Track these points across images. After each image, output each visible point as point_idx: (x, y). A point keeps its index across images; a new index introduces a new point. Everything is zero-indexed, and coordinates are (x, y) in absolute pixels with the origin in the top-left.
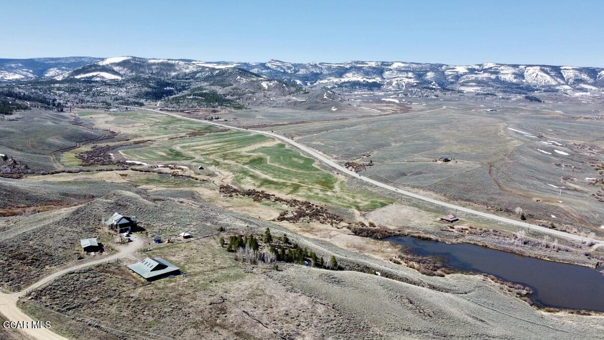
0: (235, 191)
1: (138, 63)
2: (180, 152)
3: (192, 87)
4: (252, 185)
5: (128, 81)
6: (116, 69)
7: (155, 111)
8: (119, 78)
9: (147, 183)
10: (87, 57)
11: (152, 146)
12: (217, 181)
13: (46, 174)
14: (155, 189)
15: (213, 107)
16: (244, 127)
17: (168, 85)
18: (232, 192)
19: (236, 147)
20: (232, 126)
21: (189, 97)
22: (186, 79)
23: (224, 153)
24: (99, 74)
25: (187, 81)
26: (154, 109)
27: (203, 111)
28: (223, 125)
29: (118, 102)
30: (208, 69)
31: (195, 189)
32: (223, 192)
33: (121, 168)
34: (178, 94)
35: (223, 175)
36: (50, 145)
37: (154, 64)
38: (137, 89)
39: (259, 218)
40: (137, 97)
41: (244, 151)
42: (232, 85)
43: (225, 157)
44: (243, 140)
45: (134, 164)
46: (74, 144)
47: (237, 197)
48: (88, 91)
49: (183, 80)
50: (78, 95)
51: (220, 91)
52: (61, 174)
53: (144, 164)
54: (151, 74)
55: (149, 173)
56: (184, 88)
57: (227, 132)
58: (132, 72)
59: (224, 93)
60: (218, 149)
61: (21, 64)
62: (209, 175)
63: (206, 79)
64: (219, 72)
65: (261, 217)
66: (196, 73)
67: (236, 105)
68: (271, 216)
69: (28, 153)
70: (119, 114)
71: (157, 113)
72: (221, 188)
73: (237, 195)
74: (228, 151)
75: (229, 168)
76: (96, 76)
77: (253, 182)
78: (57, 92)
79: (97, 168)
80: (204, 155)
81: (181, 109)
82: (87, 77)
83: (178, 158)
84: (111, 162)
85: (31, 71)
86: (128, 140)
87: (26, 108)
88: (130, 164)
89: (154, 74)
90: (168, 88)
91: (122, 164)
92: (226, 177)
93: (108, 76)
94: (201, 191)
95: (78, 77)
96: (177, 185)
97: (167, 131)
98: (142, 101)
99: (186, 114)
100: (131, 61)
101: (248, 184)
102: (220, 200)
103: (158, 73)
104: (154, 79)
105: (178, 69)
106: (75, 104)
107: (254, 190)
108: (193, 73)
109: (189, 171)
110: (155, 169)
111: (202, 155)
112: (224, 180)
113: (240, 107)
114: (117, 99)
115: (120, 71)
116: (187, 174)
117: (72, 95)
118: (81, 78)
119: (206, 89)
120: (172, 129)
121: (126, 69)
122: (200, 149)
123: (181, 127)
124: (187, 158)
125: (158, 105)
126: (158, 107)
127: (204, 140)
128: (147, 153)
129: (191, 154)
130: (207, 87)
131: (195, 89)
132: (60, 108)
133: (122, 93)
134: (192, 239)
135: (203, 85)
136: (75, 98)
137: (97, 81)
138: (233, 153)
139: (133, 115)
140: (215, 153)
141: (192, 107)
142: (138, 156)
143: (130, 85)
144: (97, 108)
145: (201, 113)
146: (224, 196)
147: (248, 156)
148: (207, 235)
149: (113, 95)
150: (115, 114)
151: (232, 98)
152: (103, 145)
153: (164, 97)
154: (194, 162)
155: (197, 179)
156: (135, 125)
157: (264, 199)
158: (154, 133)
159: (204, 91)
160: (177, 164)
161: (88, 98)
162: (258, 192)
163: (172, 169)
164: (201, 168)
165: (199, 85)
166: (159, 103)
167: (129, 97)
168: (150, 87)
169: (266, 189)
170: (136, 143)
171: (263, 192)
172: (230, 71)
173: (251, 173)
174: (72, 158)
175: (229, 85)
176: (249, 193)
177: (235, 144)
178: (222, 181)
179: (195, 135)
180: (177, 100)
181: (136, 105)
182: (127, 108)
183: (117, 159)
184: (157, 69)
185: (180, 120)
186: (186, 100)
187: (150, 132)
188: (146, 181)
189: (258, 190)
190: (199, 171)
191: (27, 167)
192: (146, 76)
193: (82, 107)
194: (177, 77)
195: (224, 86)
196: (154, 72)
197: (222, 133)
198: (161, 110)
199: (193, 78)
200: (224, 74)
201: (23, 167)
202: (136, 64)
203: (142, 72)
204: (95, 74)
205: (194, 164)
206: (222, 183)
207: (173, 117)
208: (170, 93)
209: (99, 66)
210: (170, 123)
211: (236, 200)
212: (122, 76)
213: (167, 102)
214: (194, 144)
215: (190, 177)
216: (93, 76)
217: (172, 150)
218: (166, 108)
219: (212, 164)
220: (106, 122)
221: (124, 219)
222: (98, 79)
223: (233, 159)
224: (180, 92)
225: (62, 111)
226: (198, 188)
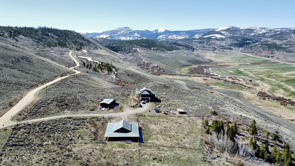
0: (269, 96)
1: (234, 29)
2: (242, 72)
3: (262, 41)
4: (282, 94)
5: (227, 38)
6: (223, 32)
7: (238, 52)
8: (224, 37)
9: (215, 85)
10: (212, 29)
11: (227, 68)
12: (258, 89)
13: (170, 75)
14: (218, 88)
15: (272, 51)
16: (289, 62)
17: (248, 40)
18: (266, 96)
19: (279, 72)
20: (281, 61)
21: (258, 46)
22: (259, 37)
23: (270, 74)
24: (214, 35)
25: (260, 38)
26: (237, 51)
27: (265, 53)
28: (275, 60)
29: (220, 48)
30: (273, 31)
31: (242, 92)
32: (260, 96)
33: (206, 76)
34: (253, 44)
35: (264, 86)
36: (179, 64)
37: (243, 30)
38: (231, 42)
39: (280, 116)
40: (230, 46)
41: (284, 74)
42: (287, 39)
43: (269, 76)
44: (286, 68)
45: (213, 75)
46: (191, 64)
47: (268, 100)
48: (207, 43)
49: (257, 37)
50: (203, 44)
51: (278, 42)
52: (177, 76)
53: (219, 75)
54: (240, 34)
55: (219, 80)
56: (257, 41)
57: (277, 64)
58: (230, 34)
59: (281, 44)
60: (266, 72)
61: (185, 33)
62: (254, 85)
63: (271, 37)
64: (280, 32)
65: (282, 116)
66: (265, 33)
67: (288, 50)
68: (291, 117)
69: (169, 66)
70: (218, 53)
71: (238, 53)
72: (259, 93)
73: (269, 99)
74: (273, 73)
75: (270, 83)
76: (213, 36)
77: (283, 92)
78: (194, 43)
79: (194, 75)
80: (256, 74)
81: (252, 51)
82: (209, 37)
83: (239, 74)
84: (203, 73)
85: (188, 36)
86: (217, 64)
87: (179, 49)
88: (212, 75)
89: (242, 35)
90: (248, 41)
91: (208, 75)
92: (266, 88)
93: (218, 36)
94: (244, 93)
95: (205, 37)
96: (232, 88)
97: (239, 61)
98: (232, 47)
99: (255, 54)
100: (231, 29)
101: (280, 93)
102: (255, 100)
103: (244, 34)
104: (241, 37)
105: (255, 31)
106: (200, 48)
107: (283, 98)
108: (264, 33)
109: (243, 81)
110: (224, 79)
111: (255, 74)
112: (263, 89)
113: (290, 52)
114: (220, 47)
115: (225, 33)
116: (241, 83)
117: (200, 45)
118: (206, 37)
119: (270, 42)
120: (243, 60)
121: (228, 33)
122: (254, 71)
123: (249, 60)
124: (245, 75)
125: (240, 50)
126: (240, 51)
127: (259, 67)
128: (223, 70)
129: (248, 73)
130: (271, 41)
131: (264, 42)
132: (193, 50)
133: (223, 43)
134: (185, 115)
135: (268, 39)
136: (201, 46)
137: (213, 39)
138: (276, 75)
139: (225, 53)
140: (263, 74)
141: (259, 51)
142: (218, 71)
143: (228, 40)
144: (209, 50)
145: (263, 54)
146: (259, 98)
147: (286, 78)
148: (199, 115)
149: (219, 45)
150: (217, 53)
151: (286, 46)
152: (204, 65)
153: (244, 46)
154: (248, 77)
155: (245, 86)
156: (224, 58)
157: (289, 104)
158: (232, 62)
159: (269, 43)
160: (237, 77)
161: (207, 46)
162: (285, 99)
163: (233, 79)
164: (251, 81)
165: (266, 39)
166: (241, 49)
167: (226, 46)
168: (238, 41)
169: (293, 98)
170: (220, 66)
171: (289, 100)
172: (287, 32)
173: (284, 87)
174: (186, 70)
175: (285, 40)
176: (278, 99)
177: (280, 70)
178: (261, 89)
179: (255, 64)
180: (251, 48)
181: (228, 49)
182: (223, 51)
183: (206, 72)
184: (244, 32)
185: (250, 57)
186: (256, 47)
187: (231, 61)
188: (215, 84)
189: (285, 98)
190: (248, 82)
191: (164, 71)
192: (237, 36)
193: (203, 50)
194: (254, 36)
195: (281, 40)
196: (242, 34)
197: (273, 64)
198: (241, 52)
199: (263, 36)
200: (283, 33)
201: (162, 71)
202: (233, 30)
203: (236, 34)
204: (212, 35)
205: (247, 78)
206: (261, 90)
207: (246, 55)
208: (249, 44)
209: (215, 31)
210: (243, 58)
211: (267, 101)
212: (225, 36)
213: (245, 48)
214: (252, 68)
215: (242, 84)
216: (212, 36)
217: (237, 70)
218: (244, 51)
219: (259, 79)
220: (211, 56)
221: (146, 91)
222: (214, 38)
223: (274, 78)
224: (254, 43)
225: (193, 51)
226: (244, 91)
